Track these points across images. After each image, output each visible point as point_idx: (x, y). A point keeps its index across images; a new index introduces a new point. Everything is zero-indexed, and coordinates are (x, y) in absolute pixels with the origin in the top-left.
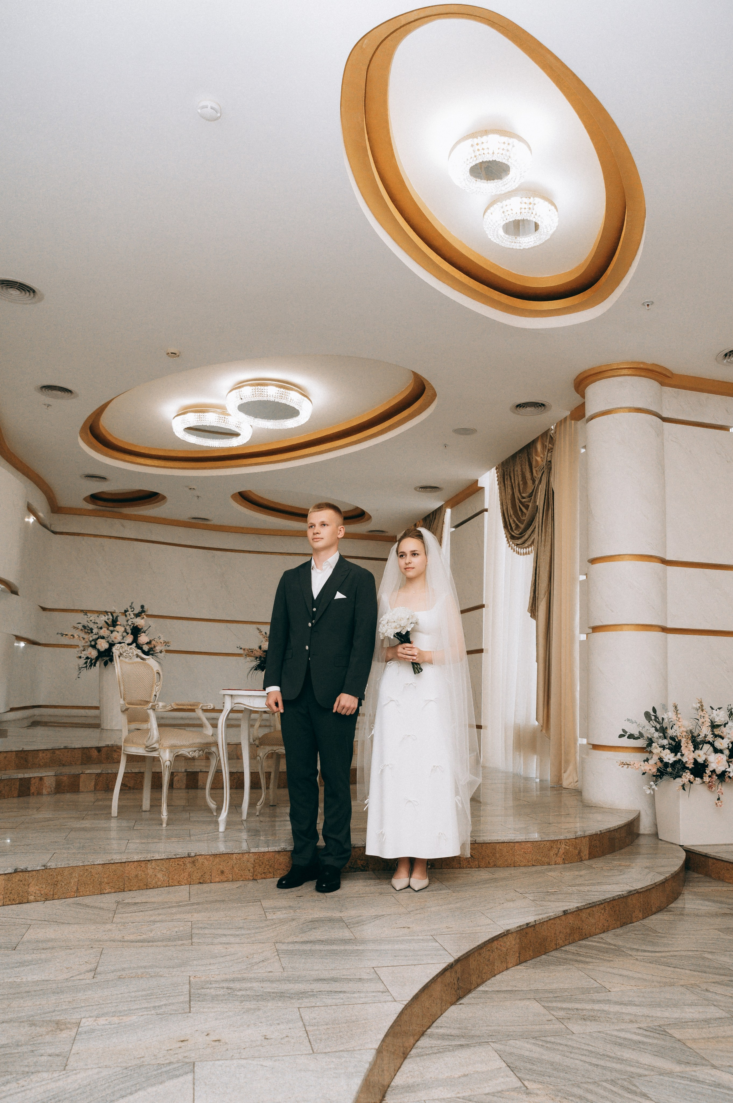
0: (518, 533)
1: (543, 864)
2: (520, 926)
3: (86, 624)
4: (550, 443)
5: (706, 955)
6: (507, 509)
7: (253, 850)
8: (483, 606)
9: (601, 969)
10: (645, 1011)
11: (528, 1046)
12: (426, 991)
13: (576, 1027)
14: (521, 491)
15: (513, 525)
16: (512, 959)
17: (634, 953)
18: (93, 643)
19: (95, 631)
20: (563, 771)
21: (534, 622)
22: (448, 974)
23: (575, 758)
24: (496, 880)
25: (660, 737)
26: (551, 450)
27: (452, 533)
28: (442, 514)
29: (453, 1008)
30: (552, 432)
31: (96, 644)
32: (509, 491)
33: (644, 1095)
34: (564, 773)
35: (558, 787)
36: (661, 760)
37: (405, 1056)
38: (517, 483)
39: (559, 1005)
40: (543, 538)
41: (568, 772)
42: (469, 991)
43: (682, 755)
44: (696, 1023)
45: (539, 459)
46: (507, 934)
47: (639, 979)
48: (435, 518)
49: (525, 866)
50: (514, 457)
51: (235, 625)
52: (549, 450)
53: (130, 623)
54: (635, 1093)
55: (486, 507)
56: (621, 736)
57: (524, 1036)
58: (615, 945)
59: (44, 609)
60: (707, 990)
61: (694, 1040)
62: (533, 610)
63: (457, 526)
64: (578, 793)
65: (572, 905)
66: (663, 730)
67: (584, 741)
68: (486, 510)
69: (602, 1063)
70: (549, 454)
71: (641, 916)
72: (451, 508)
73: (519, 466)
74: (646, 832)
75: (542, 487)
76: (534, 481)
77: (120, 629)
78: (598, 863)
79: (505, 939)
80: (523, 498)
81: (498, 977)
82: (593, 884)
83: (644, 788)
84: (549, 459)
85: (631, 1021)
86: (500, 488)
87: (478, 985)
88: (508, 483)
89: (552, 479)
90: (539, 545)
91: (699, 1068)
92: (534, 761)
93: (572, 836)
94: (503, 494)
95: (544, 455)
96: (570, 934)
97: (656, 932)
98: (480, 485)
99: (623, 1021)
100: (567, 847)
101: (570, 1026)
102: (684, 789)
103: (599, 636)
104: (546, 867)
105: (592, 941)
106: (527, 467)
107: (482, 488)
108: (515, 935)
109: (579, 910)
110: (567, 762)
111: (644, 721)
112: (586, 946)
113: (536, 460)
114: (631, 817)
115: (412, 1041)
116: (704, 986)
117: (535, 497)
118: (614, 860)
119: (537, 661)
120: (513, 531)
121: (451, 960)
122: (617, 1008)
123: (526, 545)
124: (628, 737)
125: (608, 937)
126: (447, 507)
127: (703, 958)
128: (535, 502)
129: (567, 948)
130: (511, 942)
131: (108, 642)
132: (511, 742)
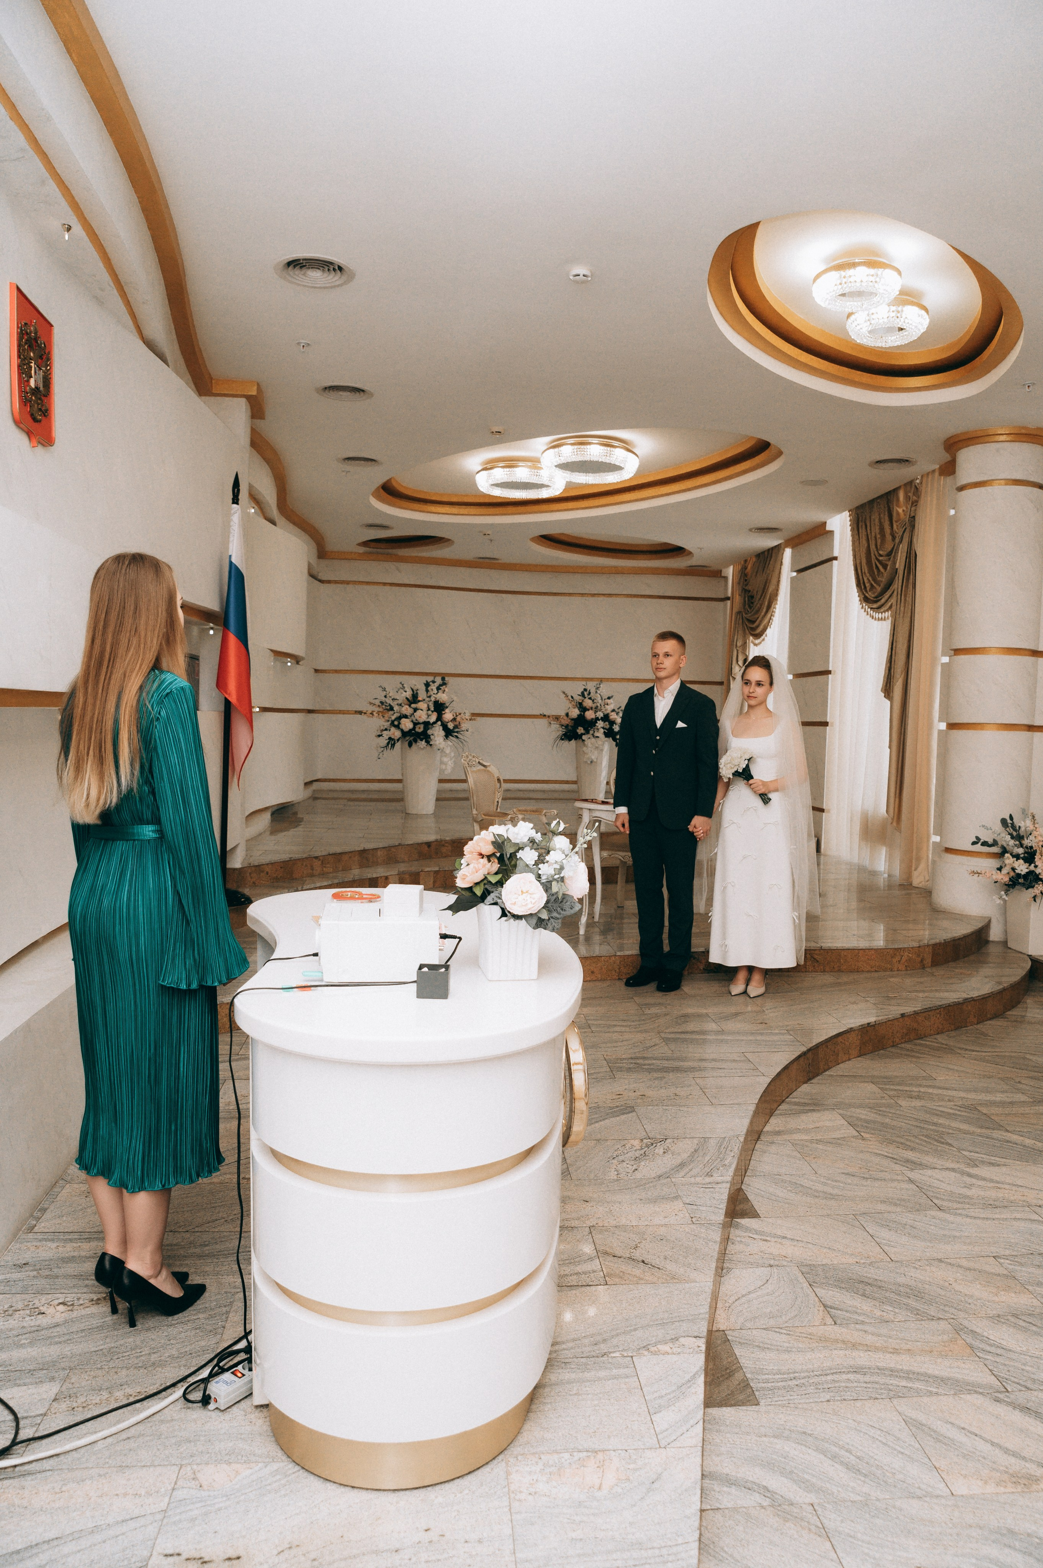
0: (873, 596)
1: (885, 970)
2: (862, 1025)
3: (383, 699)
4: (914, 494)
5: (1028, 1056)
6: (861, 563)
7: (618, 954)
8: (829, 672)
9: (930, 1062)
10: (962, 1094)
11: (865, 1112)
12: (786, 1071)
13: (903, 1103)
14: (879, 547)
15: (867, 585)
16: (854, 1052)
17: (963, 1052)
18: (396, 723)
19: (396, 708)
20: (913, 869)
21: (888, 703)
22: (802, 1059)
23: (928, 856)
24: (839, 984)
25: (1016, 845)
26: (915, 503)
27: (793, 579)
28: (780, 554)
29: (805, 1085)
30: (918, 481)
31: (399, 723)
32: (864, 542)
33: (950, 1145)
34: (915, 870)
35: (907, 885)
36: (1013, 869)
37: (771, 1115)
38: (873, 534)
39: (892, 1087)
40: (902, 609)
41: (920, 869)
42: (818, 1075)
43: (1036, 867)
44: (1002, 1104)
45: (900, 510)
46: (850, 1030)
47: (963, 1071)
48: (771, 557)
49: (868, 971)
50: (871, 502)
51: (529, 681)
52: (912, 503)
53: (433, 699)
54: (943, 1143)
55: (836, 554)
56: (974, 843)
57: (861, 1106)
58: (946, 1045)
59: (316, 671)
60: (1019, 1082)
61: (997, 1115)
62: (887, 690)
63: (800, 571)
64: (927, 893)
65: (908, 1009)
66: (1019, 838)
67: (937, 839)
68: (836, 558)
69: (922, 1125)
70: (913, 509)
71: (975, 1021)
72: (792, 548)
73: (877, 514)
74: (996, 940)
75: (903, 548)
76: (894, 538)
77: (422, 705)
78: (940, 971)
79: (848, 1034)
80: (881, 556)
81: (841, 1065)
82: (931, 991)
83: (994, 897)
84: (912, 515)
85: (949, 1101)
86: (853, 535)
87: (825, 1071)
88: (863, 532)
89: (915, 540)
90: (897, 616)
91: (995, 1131)
92: (883, 853)
93: (916, 944)
94: (857, 543)
95: (907, 508)
96: (906, 1034)
97: (986, 1035)
98: (828, 528)
99: (943, 1100)
100: (910, 955)
101: (899, 1102)
102: (1035, 900)
103: (956, 734)
104: (888, 973)
105: (926, 1041)
106: (887, 518)
107: (832, 532)
108: (857, 1032)
109: (916, 1013)
110: (919, 859)
111: (998, 827)
112: (920, 1045)
113: (897, 512)
114: (980, 925)
115: (776, 1106)
116: (1018, 1080)
117: (894, 557)
118: (956, 968)
119: (890, 747)
120: (866, 591)
121: (804, 1049)
122: (940, 1091)
123: (882, 610)
124: (982, 845)
125: (941, 1038)
126: (786, 547)
127: (1024, 1058)
128: (894, 563)
129: (903, 1045)
130: (854, 1038)
131: (412, 721)
132: (857, 828)
